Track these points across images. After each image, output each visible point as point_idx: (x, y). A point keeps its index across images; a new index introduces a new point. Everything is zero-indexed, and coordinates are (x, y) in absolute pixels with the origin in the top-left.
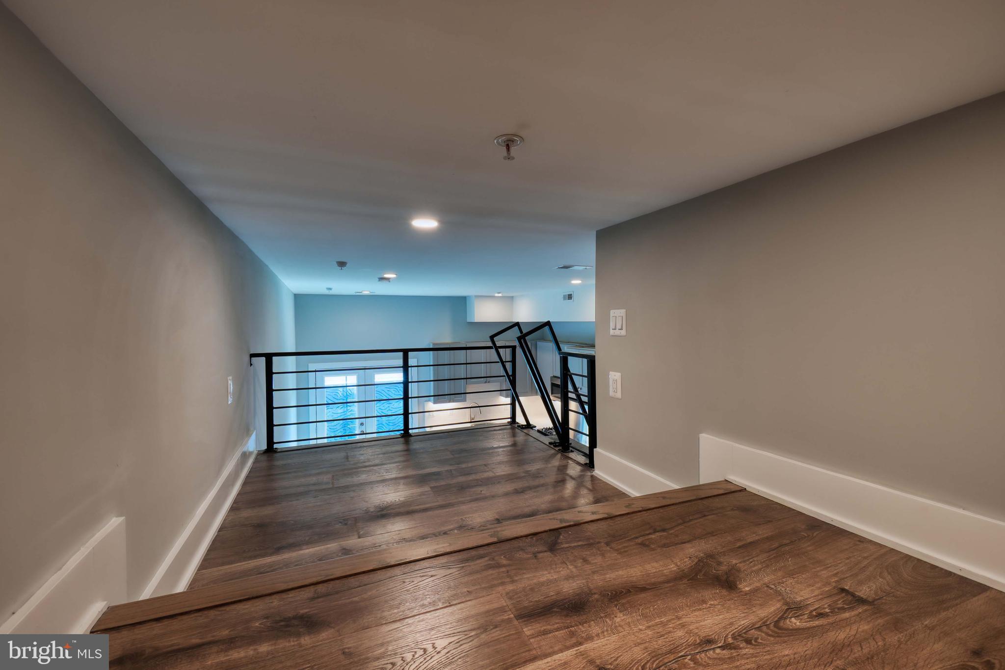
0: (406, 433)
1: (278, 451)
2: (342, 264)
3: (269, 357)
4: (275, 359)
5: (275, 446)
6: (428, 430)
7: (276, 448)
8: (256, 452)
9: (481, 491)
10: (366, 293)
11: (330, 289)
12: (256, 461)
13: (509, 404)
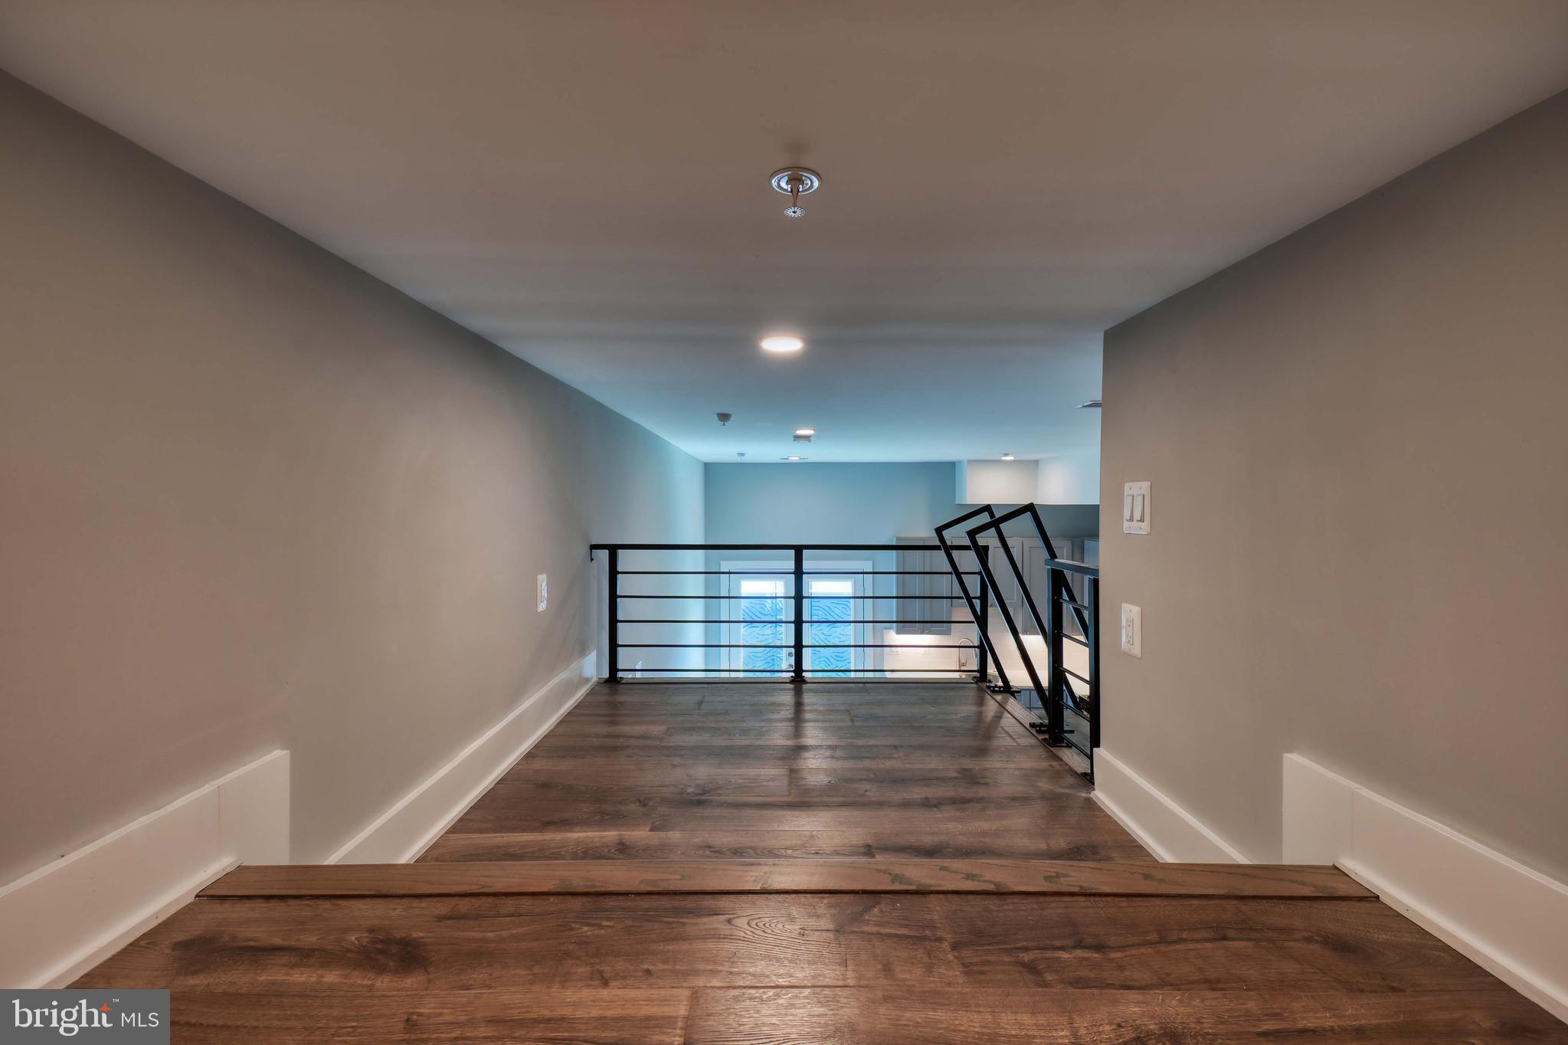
0: (798, 676)
1: (623, 682)
2: (724, 417)
3: (613, 550)
4: (620, 552)
5: (620, 674)
6: (888, 675)
7: (621, 678)
8: (595, 679)
9: (866, 791)
10: (794, 459)
11: (743, 455)
12: (592, 692)
13: (974, 647)
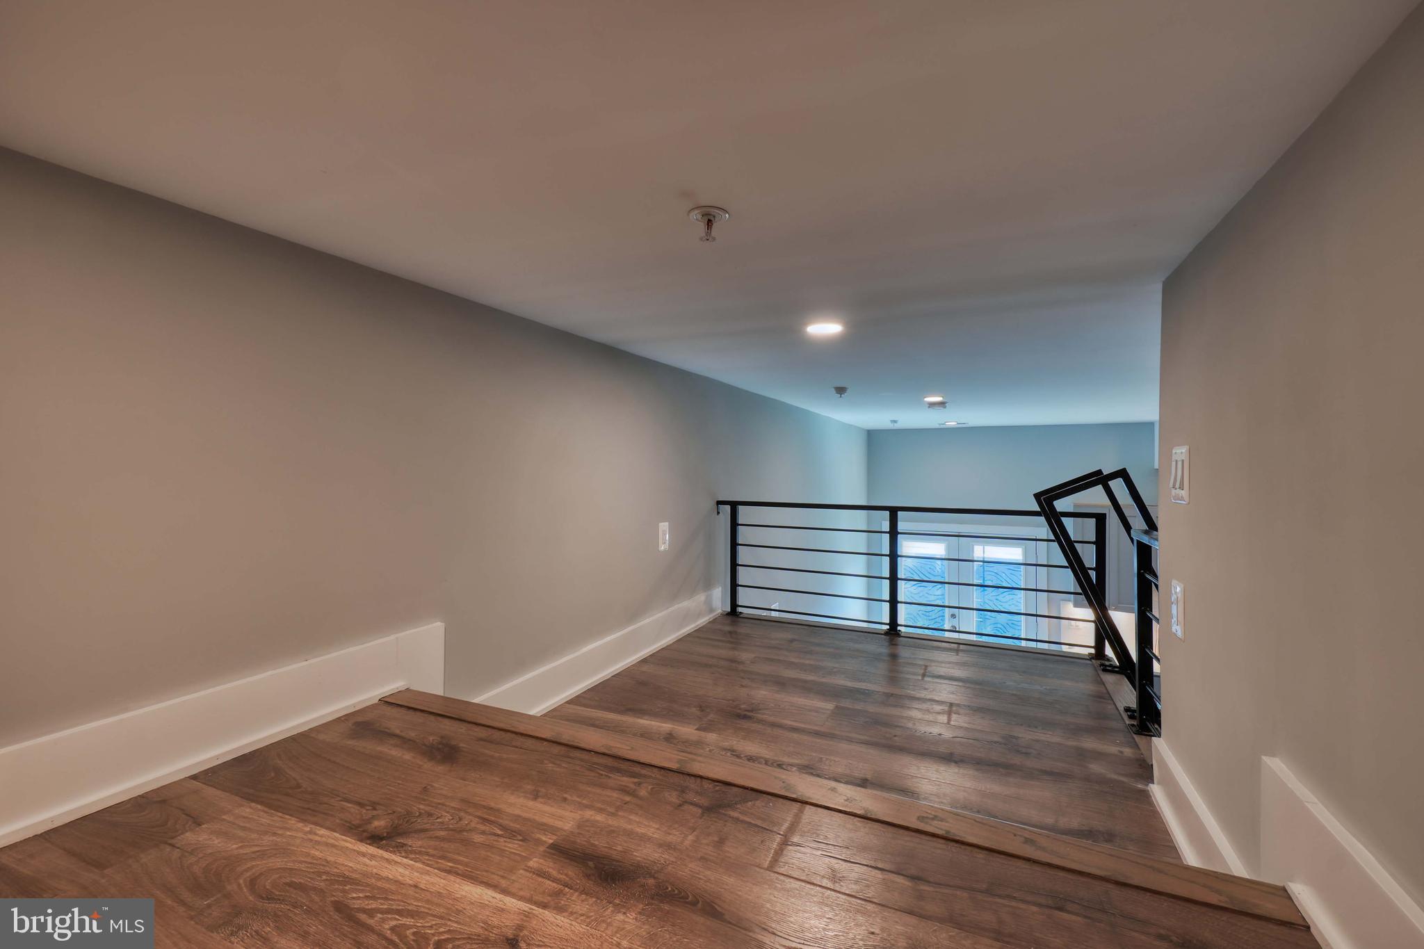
0: (893, 629)
1: (741, 616)
2: (841, 390)
3: (734, 505)
4: (740, 507)
5: (740, 610)
7: (739, 612)
8: (720, 611)
11: (895, 422)
12: (714, 621)
13: (1091, 622)
